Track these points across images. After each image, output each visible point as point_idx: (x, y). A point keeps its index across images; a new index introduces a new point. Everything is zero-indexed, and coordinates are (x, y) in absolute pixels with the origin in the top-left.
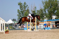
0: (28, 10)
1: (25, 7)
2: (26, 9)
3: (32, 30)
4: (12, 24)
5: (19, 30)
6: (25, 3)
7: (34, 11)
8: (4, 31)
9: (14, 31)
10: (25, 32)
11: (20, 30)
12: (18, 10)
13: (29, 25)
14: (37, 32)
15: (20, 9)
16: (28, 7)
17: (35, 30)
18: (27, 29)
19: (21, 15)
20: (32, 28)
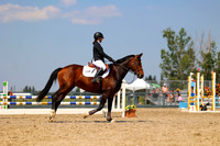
0: (191, 52)
1: (182, 41)
2: (186, 49)
3: (204, 108)
4: (144, 90)
5: (164, 107)
6: (182, 32)
7: (209, 56)
8: (123, 109)
9: (150, 110)
10: (181, 114)
11: (168, 109)
12: (163, 52)
13: (192, 95)
14: (215, 115)
15: (167, 50)
16: (192, 43)
17: (213, 110)
18: (187, 107)
19: (171, 64)
20: (203, 103)
